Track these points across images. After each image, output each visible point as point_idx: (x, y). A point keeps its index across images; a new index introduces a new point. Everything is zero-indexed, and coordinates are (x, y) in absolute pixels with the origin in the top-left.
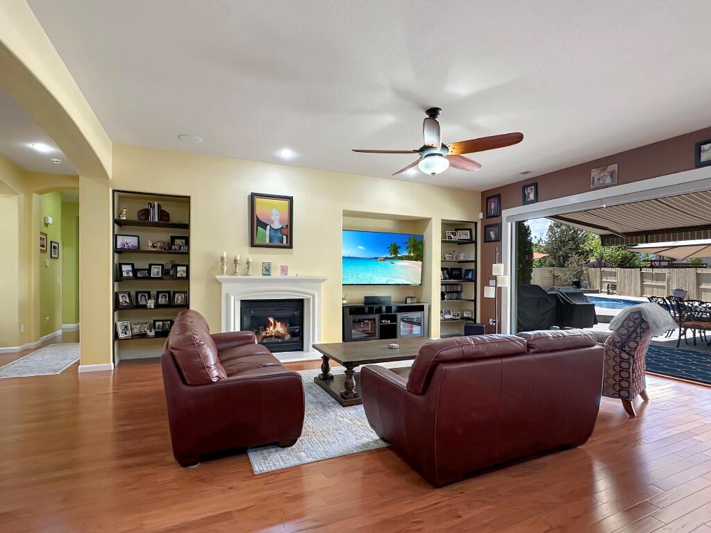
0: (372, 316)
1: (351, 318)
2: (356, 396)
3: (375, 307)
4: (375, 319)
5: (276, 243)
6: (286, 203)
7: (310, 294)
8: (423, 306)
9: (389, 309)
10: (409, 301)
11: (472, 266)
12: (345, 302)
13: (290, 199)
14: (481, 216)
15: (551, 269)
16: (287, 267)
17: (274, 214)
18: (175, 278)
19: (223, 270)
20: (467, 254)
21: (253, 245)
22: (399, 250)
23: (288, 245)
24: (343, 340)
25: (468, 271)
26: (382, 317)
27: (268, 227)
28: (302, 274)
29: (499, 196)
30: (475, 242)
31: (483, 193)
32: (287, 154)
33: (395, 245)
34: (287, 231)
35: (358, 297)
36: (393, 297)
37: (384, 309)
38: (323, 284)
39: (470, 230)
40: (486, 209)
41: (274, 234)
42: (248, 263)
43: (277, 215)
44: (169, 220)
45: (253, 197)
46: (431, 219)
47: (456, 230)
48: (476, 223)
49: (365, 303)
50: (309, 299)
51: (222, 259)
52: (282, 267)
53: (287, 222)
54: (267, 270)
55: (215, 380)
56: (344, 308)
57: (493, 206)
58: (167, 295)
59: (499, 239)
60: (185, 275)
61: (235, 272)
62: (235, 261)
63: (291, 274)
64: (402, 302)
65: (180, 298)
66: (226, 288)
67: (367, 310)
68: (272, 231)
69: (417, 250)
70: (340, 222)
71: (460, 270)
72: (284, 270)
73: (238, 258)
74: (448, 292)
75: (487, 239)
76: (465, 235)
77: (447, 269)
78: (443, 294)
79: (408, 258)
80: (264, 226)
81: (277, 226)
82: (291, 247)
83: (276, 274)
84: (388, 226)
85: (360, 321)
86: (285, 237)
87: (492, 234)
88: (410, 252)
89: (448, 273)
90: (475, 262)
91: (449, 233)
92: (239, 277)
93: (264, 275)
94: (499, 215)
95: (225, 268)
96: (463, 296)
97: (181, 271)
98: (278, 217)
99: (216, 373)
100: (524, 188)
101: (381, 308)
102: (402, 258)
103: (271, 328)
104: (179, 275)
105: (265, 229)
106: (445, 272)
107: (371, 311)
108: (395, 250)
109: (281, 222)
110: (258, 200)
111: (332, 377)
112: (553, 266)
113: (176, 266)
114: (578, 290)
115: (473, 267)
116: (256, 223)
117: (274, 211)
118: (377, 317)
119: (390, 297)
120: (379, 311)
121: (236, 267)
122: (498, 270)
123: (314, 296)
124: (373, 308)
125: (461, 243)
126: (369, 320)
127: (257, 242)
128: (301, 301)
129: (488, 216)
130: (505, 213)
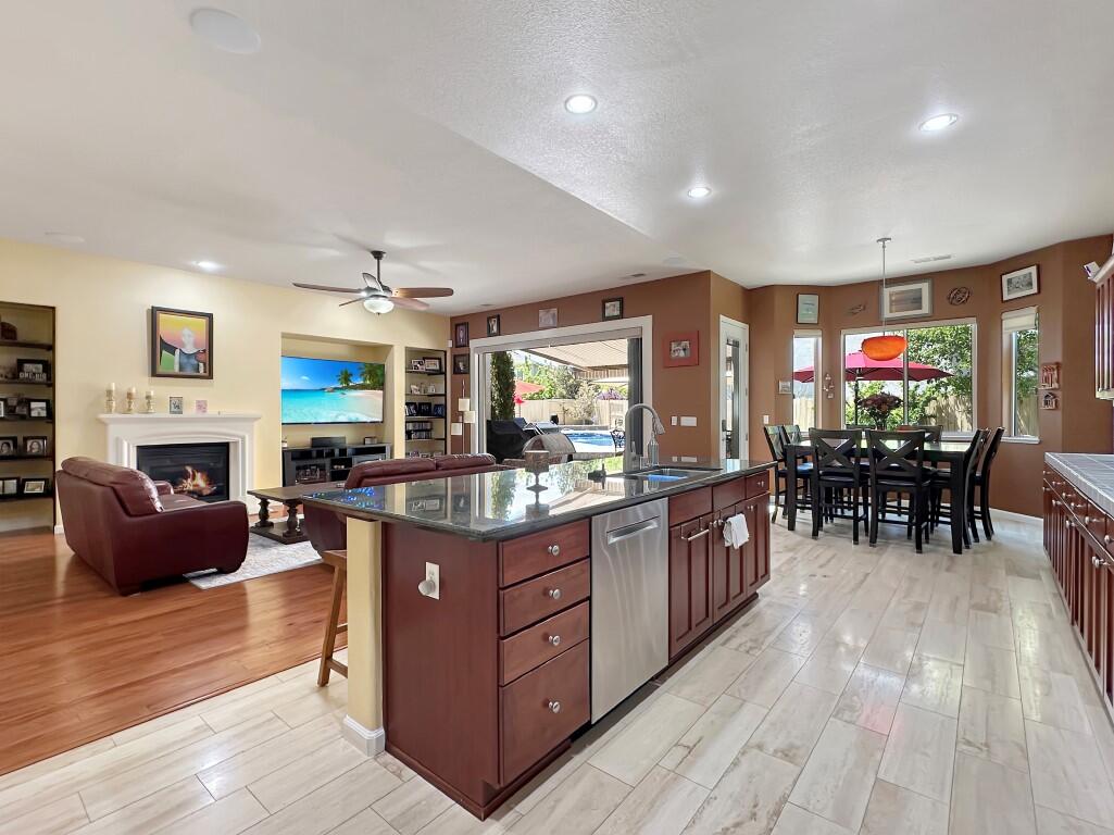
0: (319, 461)
1: (294, 464)
2: (299, 533)
3: (326, 450)
4: (324, 466)
5: (189, 372)
6: (203, 321)
7: (238, 436)
8: (384, 448)
9: (343, 451)
10: (368, 441)
11: (441, 401)
12: (286, 445)
13: (210, 316)
14: (450, 344)
15: (561, 401)
16: (205, 402)
17: (188, 336)
18: (26, 418)
19: (110, 407)
20: (437, 386)
21: (154, 373)
22: (351, 378)
23: (207, 374)
24: (284, 485)
25: (437, 406)
26: (334, 462)
27: (177, 352)
28: (227, 411)
29: (466, 324)
30: (445, 374)
31: (453, 319)
32: (208, 265)
33: (346, 372)
34: (205, 357)
35: (303, 439)
36: (349, 438)
37: (337, 452)
38: (256, 424)
39: (440, 359)
40: (455, 338)
41: (185, 360)
42: (148, 397)
43: (189, 336)
44: (15, 338)
45: (154, 312)
46: (392, 346)
47: (424, 359)
48: (445, 352)
49: (313, 446)
50: (236, 443)
51: (109, 393)
52: (198, 402)
53: (204, 346)
54: (177, 406)
55: (159, 510)
56: (284, 452)
57: (461, 335)
58: (11, 442)
59: (467, 371)
60: (44, 414)
61: (130, 410)
62: (129, 395)
63: (212, 411)
64: (360, 444)
65: (35, 445)
66: (114, 431)
67: (314, 454)
68: (183, 357)
69: (376, 377)
70: (277, 346)
71: (429, 404)
72: (201, 406)
73: (134, 391)
74: (416, 431)
75: (456, 371)
76: (433, 365)
77: (412, 404)
78: (408, 434)
79: (363, 387)
80: (172, 350)
81: (190, 349)
82: (210, 376)
83: (190, 411)
84: (341, 352)
85: (305, 468)
86: (201, 365)
87: (461, 365)
88: (365, 380)
89: (415, 408)
90: (445, 395)
91: (415, 362)
92: (136, 415)
93: (175, 413)
94: (467, 345)
95: (114, 404)
96: (434, 435)
97: (38, 408)
98: (192, 339)
99: (158, 505)
100: (489, 319)
101: (333, 451)
102: (355, 388)
103: (189, 480)
104: (34, 414)
105: (174, 354)
106: (412, 407)
107: (320, 455)
108: (346, 378)
109: (196, 345)
110: (162, 317)
111: (272, 524)
112: (564, 397)
113: (29, 401)
114: (555, 426)
115: (443, 402)
116: (159, 346)
117: (186, 332)
118: (327, 462)
119: (344, 438)
120: (331, 454)
121: (130, 402)
122: (464, 406)
123: (243, 439)
124: (322, 451)
125: (431, 373)
126: (317, 466)
127: (160, 370)
128: (226, 446)
129: (457, 345)
130: (473, 343)
